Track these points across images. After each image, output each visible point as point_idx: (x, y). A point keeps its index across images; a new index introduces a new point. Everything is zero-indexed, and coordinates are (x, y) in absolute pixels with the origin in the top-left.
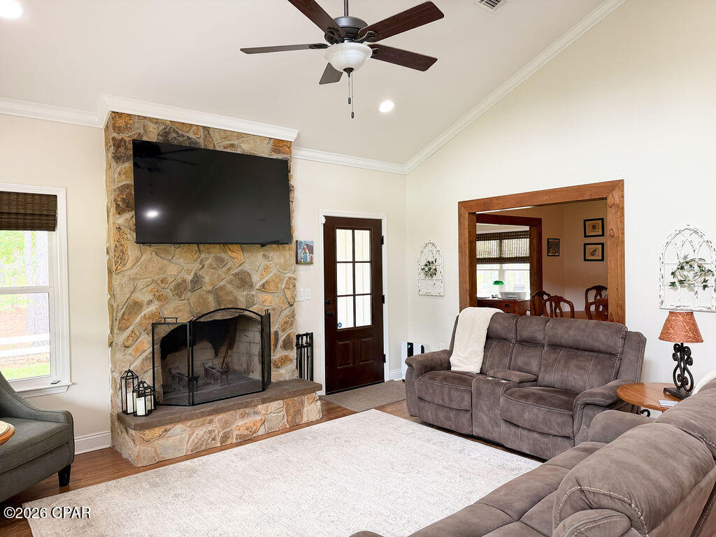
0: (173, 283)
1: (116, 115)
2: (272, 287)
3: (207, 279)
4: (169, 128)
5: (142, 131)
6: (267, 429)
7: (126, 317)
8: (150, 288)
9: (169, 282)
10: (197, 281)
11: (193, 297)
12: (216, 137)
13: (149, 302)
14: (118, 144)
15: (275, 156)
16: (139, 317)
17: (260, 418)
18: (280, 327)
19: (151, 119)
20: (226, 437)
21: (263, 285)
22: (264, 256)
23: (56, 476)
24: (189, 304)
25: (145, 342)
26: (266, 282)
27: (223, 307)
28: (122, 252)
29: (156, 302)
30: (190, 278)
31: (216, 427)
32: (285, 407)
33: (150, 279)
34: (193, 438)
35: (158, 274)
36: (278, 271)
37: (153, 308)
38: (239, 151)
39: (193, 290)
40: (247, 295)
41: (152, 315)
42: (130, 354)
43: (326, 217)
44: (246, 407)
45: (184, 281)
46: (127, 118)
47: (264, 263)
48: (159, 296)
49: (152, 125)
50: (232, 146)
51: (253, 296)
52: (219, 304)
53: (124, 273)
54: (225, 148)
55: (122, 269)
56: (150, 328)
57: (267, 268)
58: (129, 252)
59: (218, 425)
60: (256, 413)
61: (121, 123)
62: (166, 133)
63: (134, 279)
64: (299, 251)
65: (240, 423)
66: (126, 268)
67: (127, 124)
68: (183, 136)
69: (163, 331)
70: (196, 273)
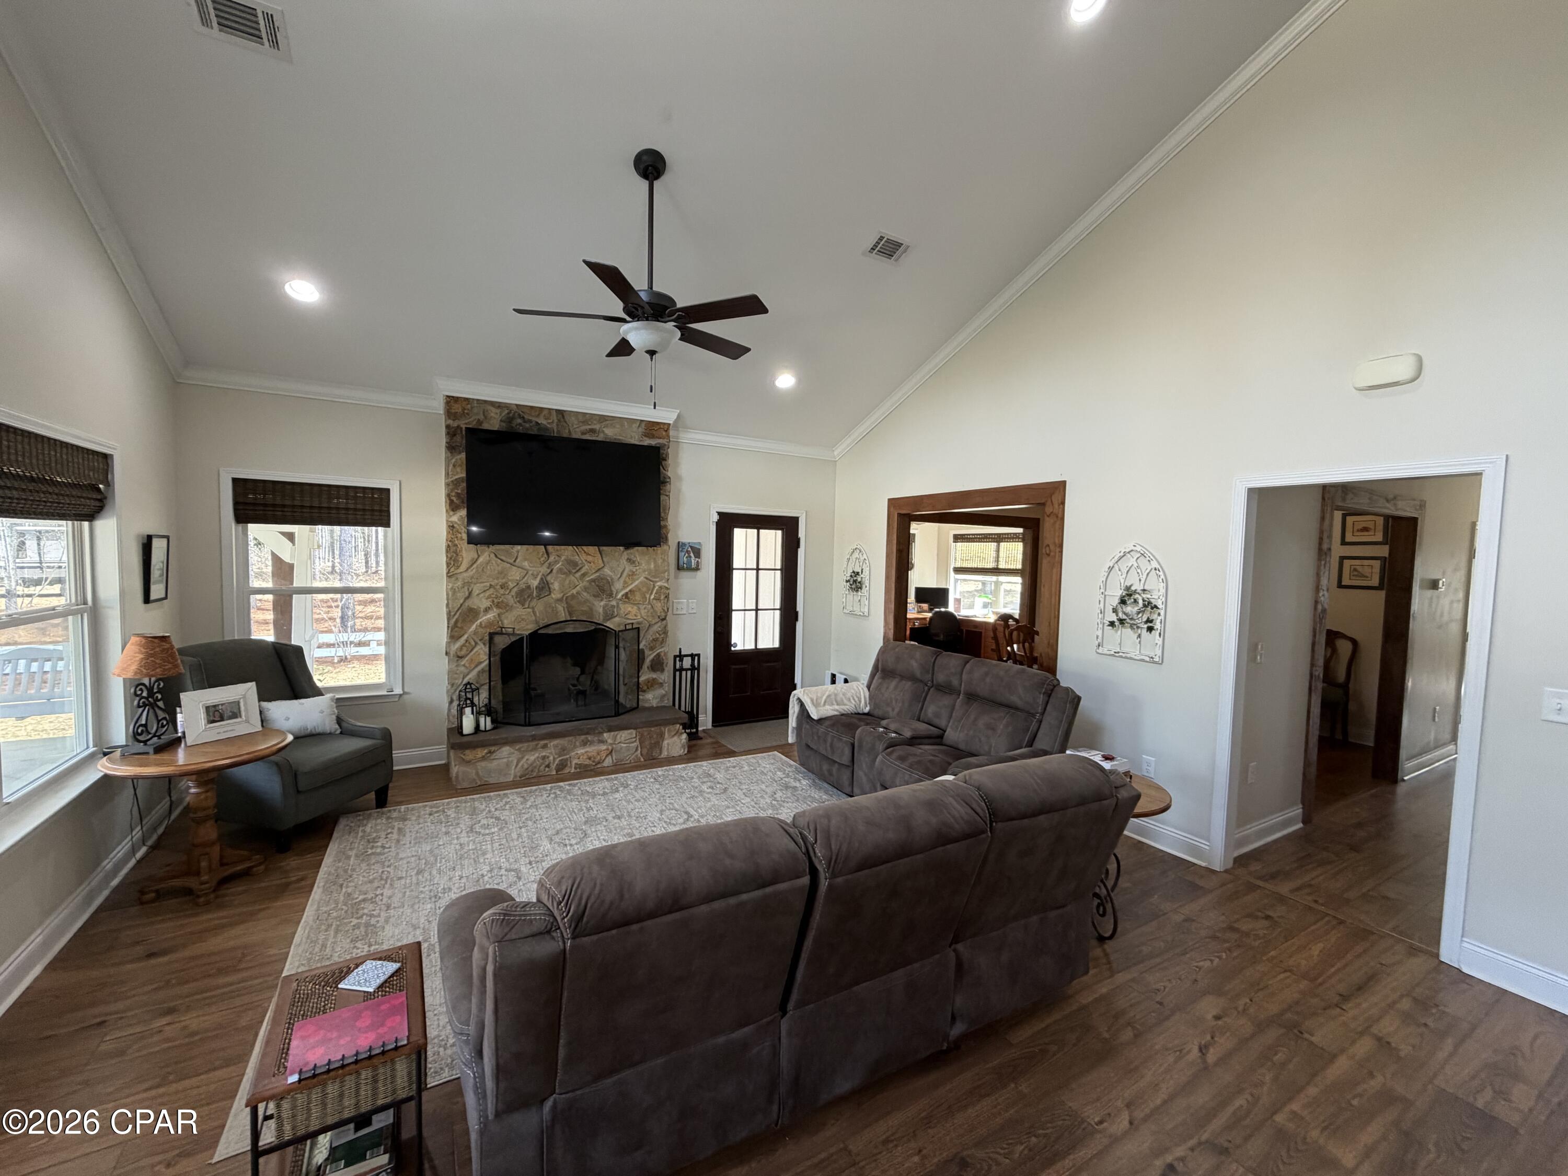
0: (515, 589)
1: (451, 400)
2: (638, 597)
3: (556, 586)
4: (515, 413)
5: (481, 417)
6: (615, 761)
7: (459, 625)
8: (488, 594)
9: (510, 588)
10: (544, 587)
11: (539, 606)
12: (572, 420)
13: (486, 609)
14: (451, 432)
15: (647, 442)
16: (474, 626)
17: (605, 747)
18: (647, 644)
19: (492, 404)
20: (562, 766)
21: (626, 595)
22: (629, 560)
23: (372, 795)
24: (534, 612)
25: (482, 652)
26: (630, 591)
27: (574, 618)
28: (456, 552)
29: (495, 610)
30: (535, 583)
31: (551, 753)
32: (638, 737)
33: (488, 584)
34: (522, 762)
35: (498, 578)
36: (646, 578)
37: (490, 616)
38: (600, 438)
39: (539, 597)
40: (606, 605)
41: (490, 624)
42: (464, 665)
43: (719, 513)
44: (587, 733)
45: (529, 587)
46: (465, 403)
47: (629, 568)
48: (498, 603)
49: (494, 410)
50: (592, 431)
51: (613, 606)
52: (570, 614)
53: (459, 576)
54: (583, 433)
55: (456, 572)
56: (487, 638)
57: (632, 575)
58: (464, 554)
59: (553, 751)
60: (602, 742)
61: (457, 408)
62: (509, 420)
63: (469, 583)
64: (682, 554)
65: (581, 751)
66: (459, 571)
67: (464, 409)
68: (530, 421)
69: (502, 642)
70: (542, 579)
